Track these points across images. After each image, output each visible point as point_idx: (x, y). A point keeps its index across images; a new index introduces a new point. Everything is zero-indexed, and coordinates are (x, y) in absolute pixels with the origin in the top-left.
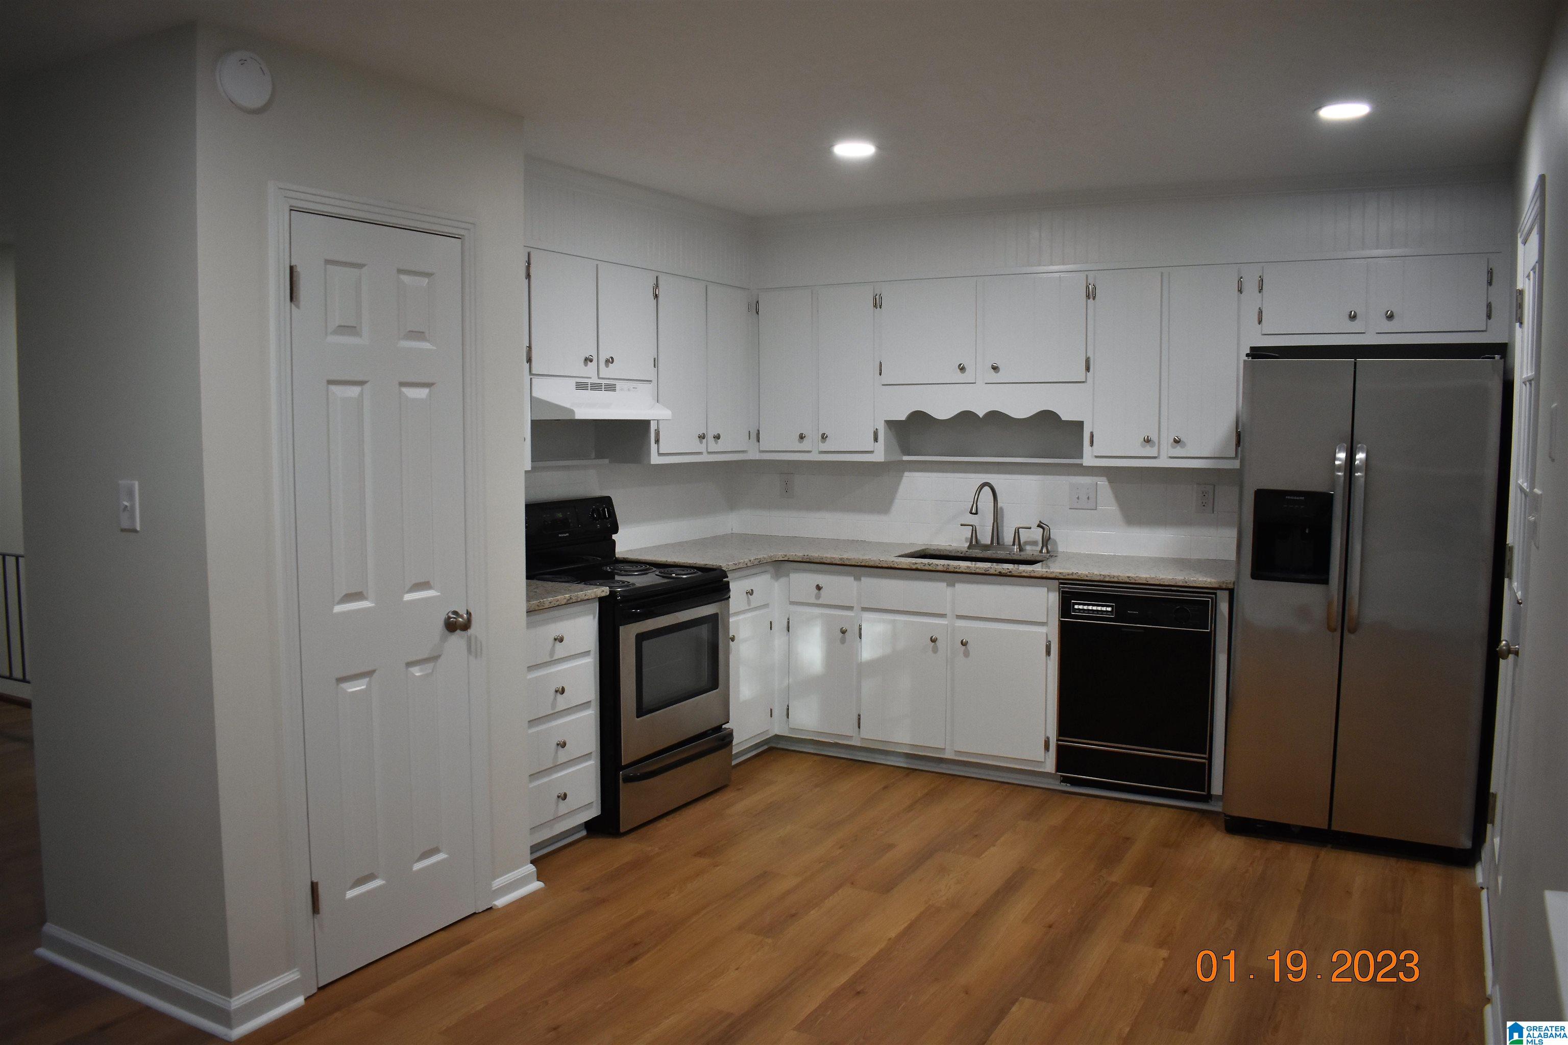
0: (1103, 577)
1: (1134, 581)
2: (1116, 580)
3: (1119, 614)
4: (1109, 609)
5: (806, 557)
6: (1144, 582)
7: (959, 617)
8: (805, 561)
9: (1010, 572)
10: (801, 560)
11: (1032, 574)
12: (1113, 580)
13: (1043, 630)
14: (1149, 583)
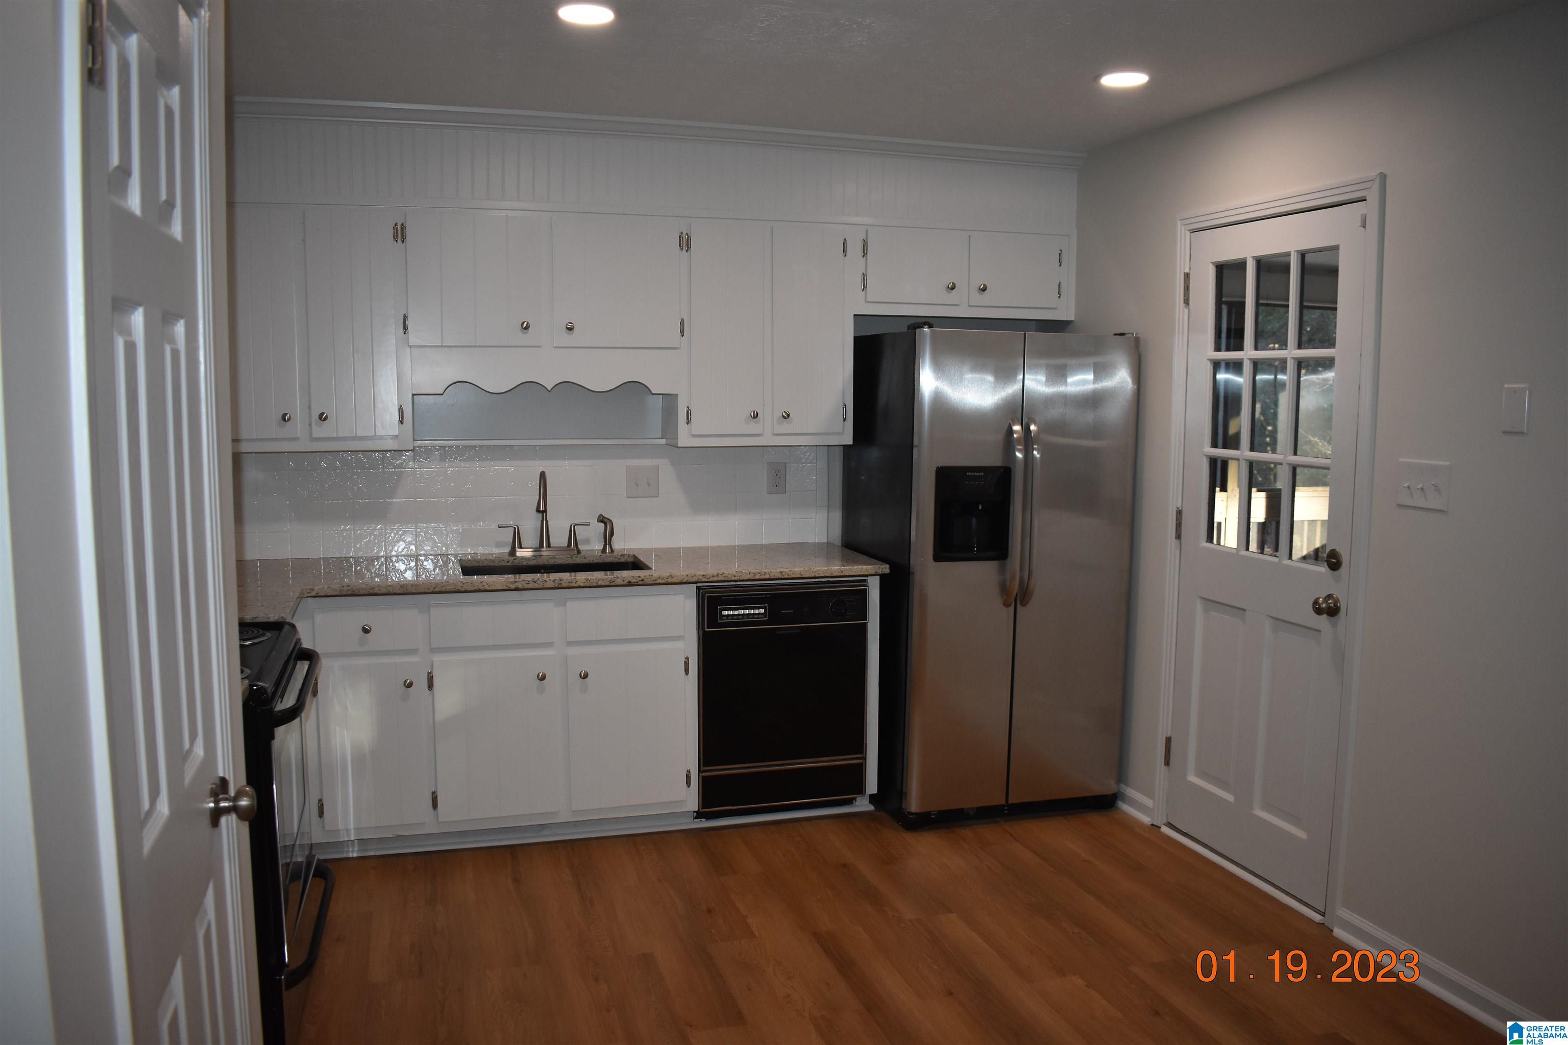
0: (753, 575)
1: (786, 576)
2: (767, 577)
3: (773, 616)
4: (762, 611)
5: (346, 588)
6: (799, 576)
7: (570, 644)
8: (345, 593)
9: (642, 580)
10: (338, 593)
11: (670, 580)
12: (763, 577)
13: (679, 645)
14: (804, 576)
